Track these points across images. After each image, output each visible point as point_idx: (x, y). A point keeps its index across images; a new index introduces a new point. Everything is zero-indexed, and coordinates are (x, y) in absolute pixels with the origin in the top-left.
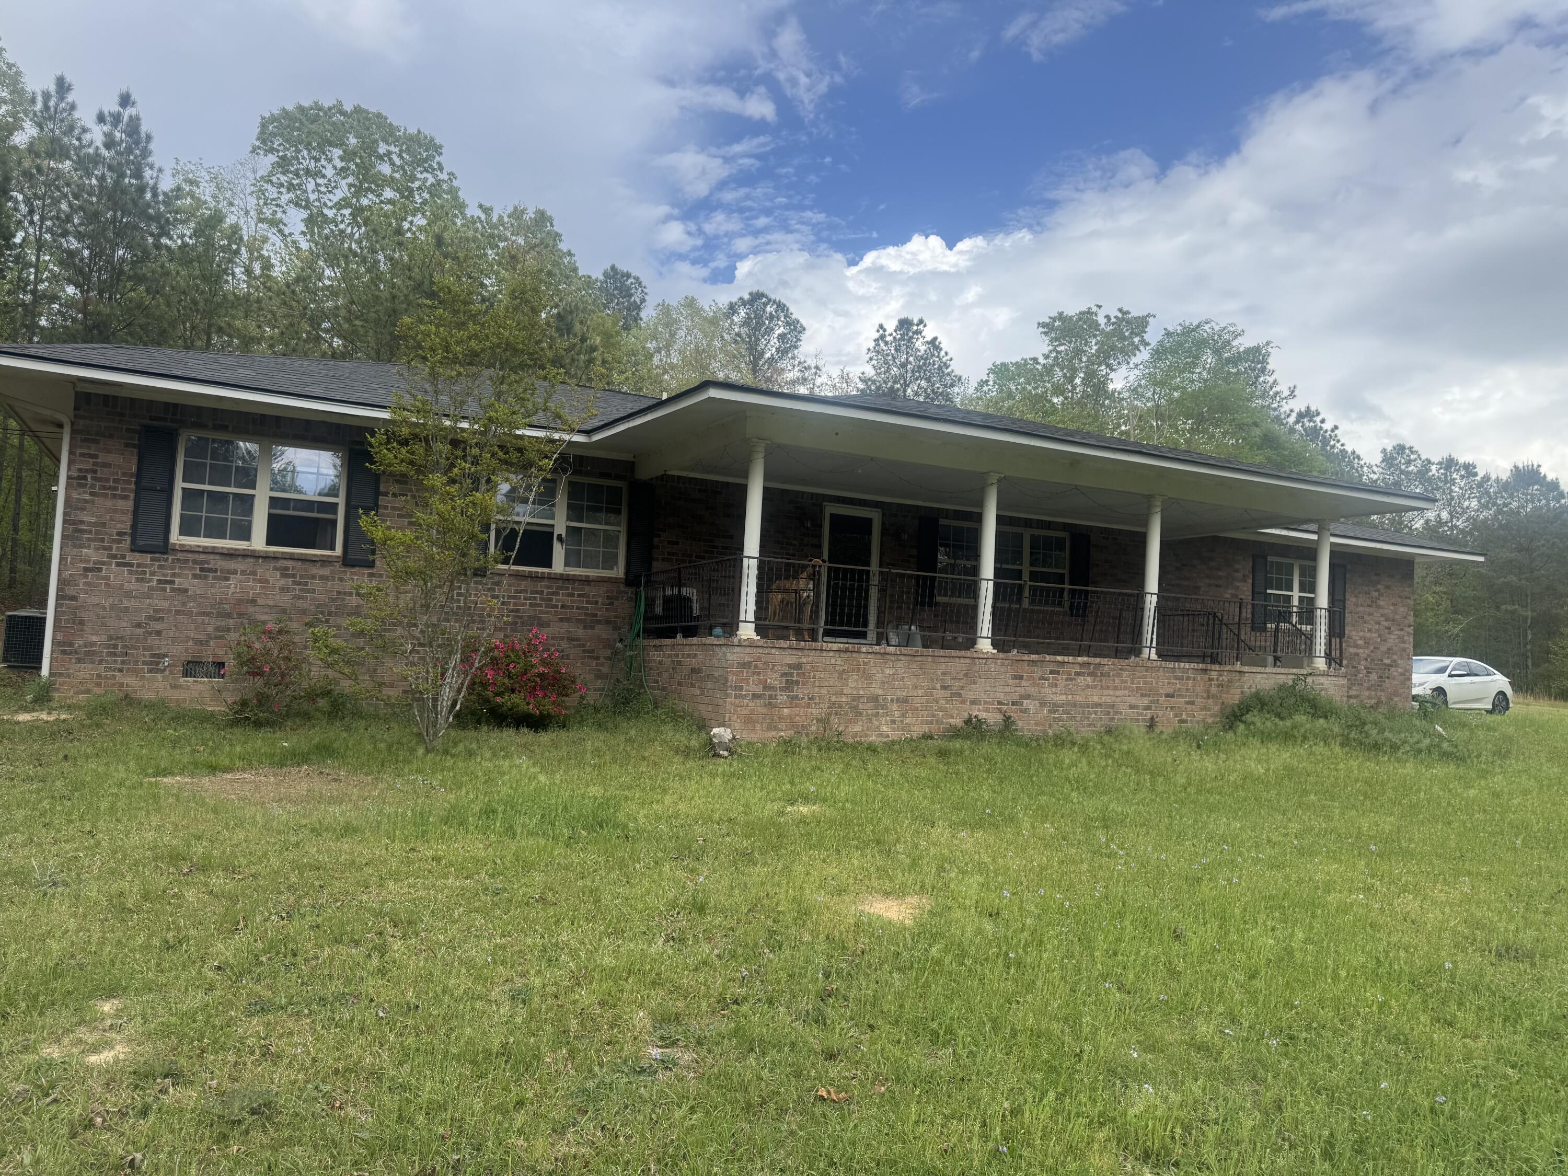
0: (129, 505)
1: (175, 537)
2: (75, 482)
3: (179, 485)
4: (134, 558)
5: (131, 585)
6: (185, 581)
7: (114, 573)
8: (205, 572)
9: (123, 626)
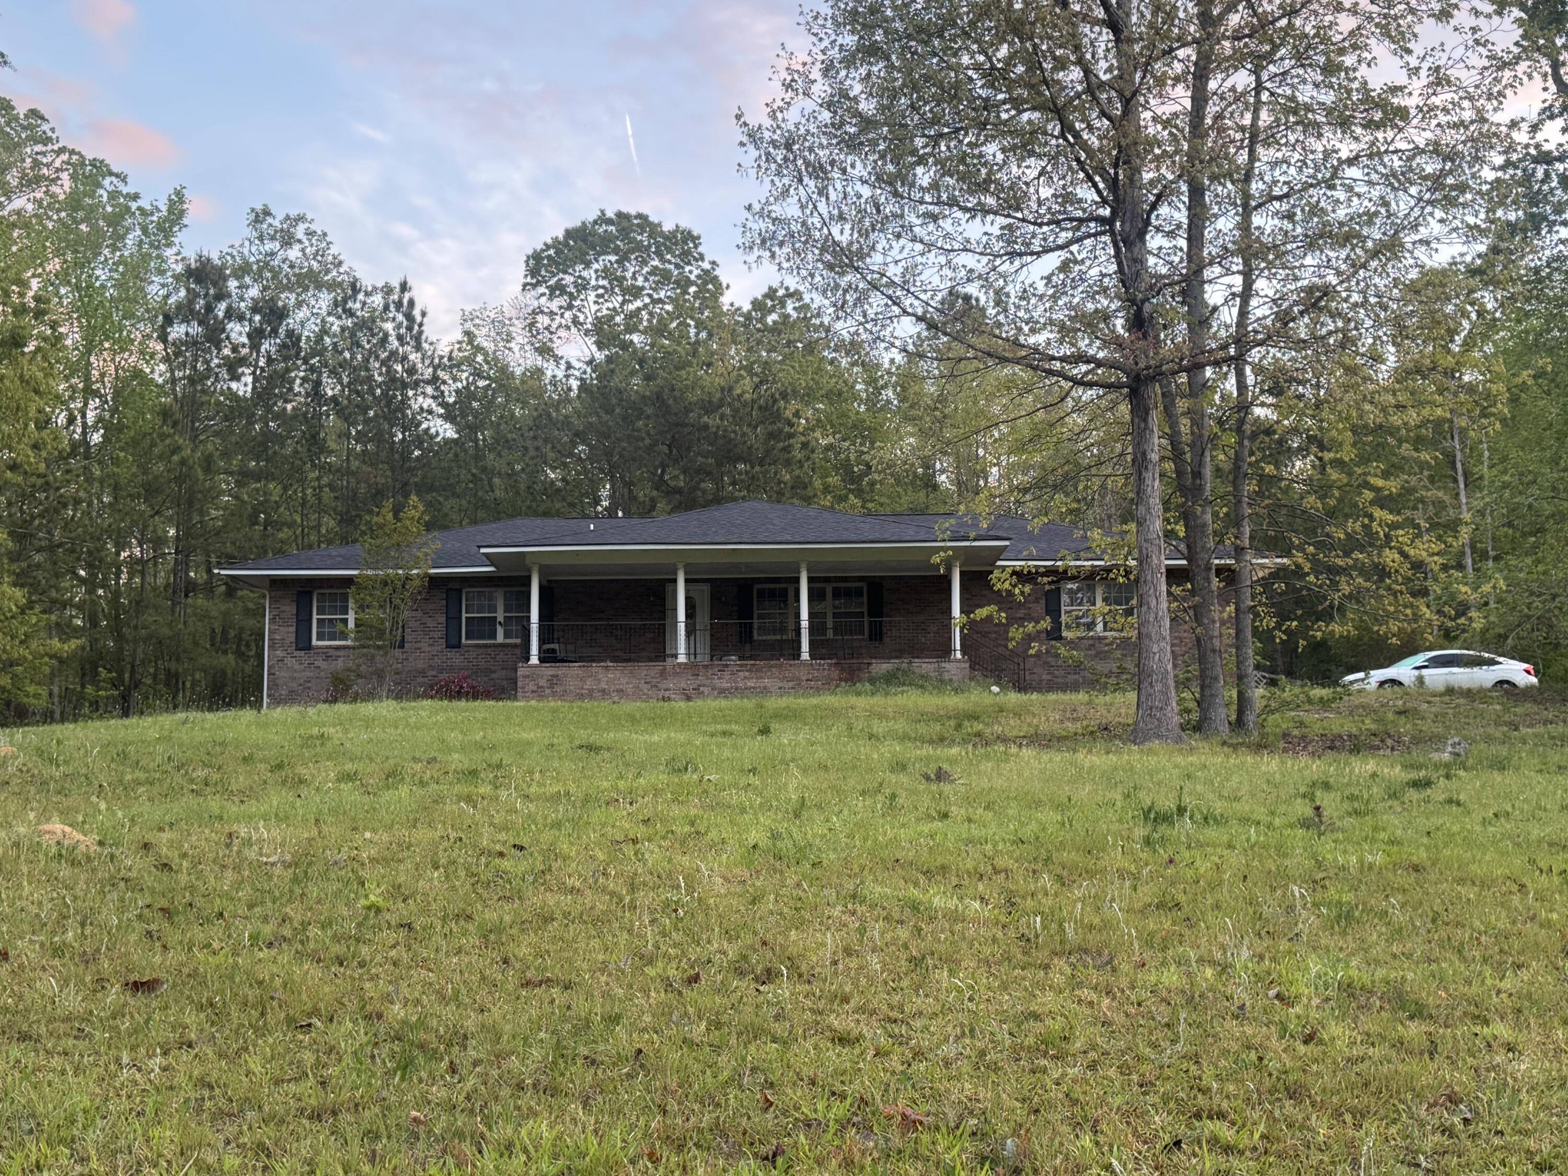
0: (293, 629)
1: (314, 642)
2: (273, 621)
3: (315, 617)
4: (297, 653)
5: (297, 667)
6: (320, 663)
7: (289, 661)
8: (327, 657)
9: (294, 685)
